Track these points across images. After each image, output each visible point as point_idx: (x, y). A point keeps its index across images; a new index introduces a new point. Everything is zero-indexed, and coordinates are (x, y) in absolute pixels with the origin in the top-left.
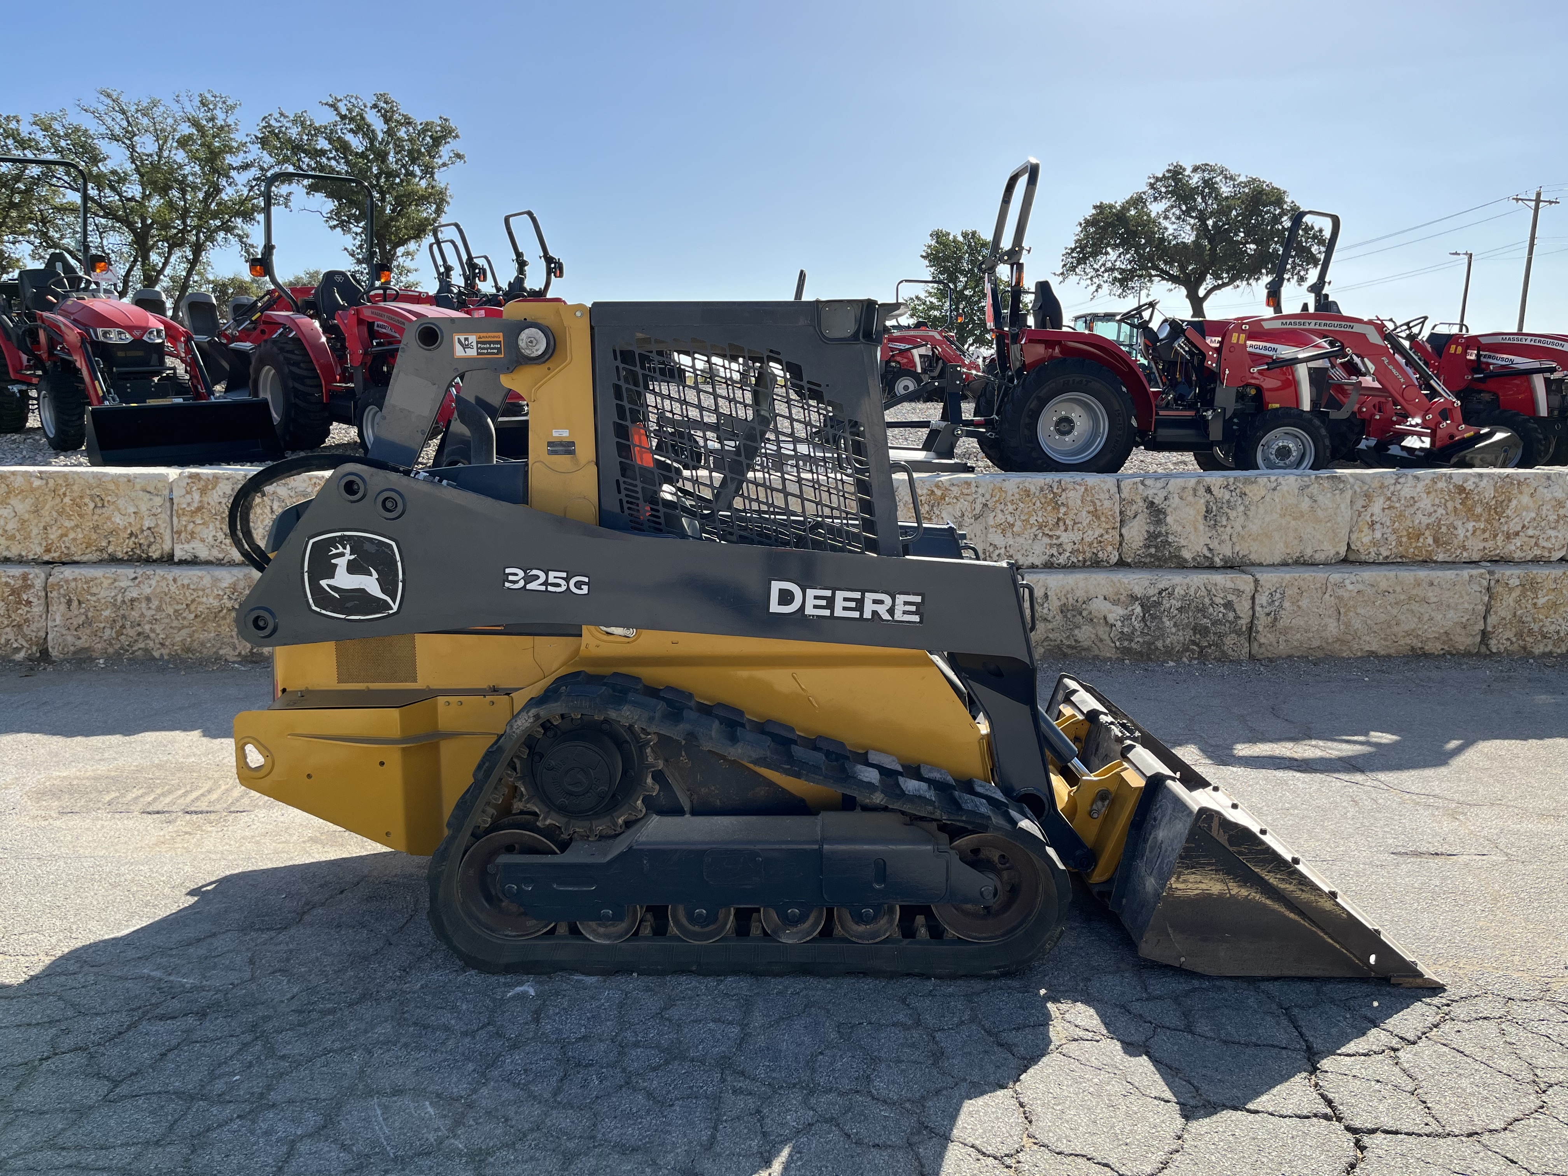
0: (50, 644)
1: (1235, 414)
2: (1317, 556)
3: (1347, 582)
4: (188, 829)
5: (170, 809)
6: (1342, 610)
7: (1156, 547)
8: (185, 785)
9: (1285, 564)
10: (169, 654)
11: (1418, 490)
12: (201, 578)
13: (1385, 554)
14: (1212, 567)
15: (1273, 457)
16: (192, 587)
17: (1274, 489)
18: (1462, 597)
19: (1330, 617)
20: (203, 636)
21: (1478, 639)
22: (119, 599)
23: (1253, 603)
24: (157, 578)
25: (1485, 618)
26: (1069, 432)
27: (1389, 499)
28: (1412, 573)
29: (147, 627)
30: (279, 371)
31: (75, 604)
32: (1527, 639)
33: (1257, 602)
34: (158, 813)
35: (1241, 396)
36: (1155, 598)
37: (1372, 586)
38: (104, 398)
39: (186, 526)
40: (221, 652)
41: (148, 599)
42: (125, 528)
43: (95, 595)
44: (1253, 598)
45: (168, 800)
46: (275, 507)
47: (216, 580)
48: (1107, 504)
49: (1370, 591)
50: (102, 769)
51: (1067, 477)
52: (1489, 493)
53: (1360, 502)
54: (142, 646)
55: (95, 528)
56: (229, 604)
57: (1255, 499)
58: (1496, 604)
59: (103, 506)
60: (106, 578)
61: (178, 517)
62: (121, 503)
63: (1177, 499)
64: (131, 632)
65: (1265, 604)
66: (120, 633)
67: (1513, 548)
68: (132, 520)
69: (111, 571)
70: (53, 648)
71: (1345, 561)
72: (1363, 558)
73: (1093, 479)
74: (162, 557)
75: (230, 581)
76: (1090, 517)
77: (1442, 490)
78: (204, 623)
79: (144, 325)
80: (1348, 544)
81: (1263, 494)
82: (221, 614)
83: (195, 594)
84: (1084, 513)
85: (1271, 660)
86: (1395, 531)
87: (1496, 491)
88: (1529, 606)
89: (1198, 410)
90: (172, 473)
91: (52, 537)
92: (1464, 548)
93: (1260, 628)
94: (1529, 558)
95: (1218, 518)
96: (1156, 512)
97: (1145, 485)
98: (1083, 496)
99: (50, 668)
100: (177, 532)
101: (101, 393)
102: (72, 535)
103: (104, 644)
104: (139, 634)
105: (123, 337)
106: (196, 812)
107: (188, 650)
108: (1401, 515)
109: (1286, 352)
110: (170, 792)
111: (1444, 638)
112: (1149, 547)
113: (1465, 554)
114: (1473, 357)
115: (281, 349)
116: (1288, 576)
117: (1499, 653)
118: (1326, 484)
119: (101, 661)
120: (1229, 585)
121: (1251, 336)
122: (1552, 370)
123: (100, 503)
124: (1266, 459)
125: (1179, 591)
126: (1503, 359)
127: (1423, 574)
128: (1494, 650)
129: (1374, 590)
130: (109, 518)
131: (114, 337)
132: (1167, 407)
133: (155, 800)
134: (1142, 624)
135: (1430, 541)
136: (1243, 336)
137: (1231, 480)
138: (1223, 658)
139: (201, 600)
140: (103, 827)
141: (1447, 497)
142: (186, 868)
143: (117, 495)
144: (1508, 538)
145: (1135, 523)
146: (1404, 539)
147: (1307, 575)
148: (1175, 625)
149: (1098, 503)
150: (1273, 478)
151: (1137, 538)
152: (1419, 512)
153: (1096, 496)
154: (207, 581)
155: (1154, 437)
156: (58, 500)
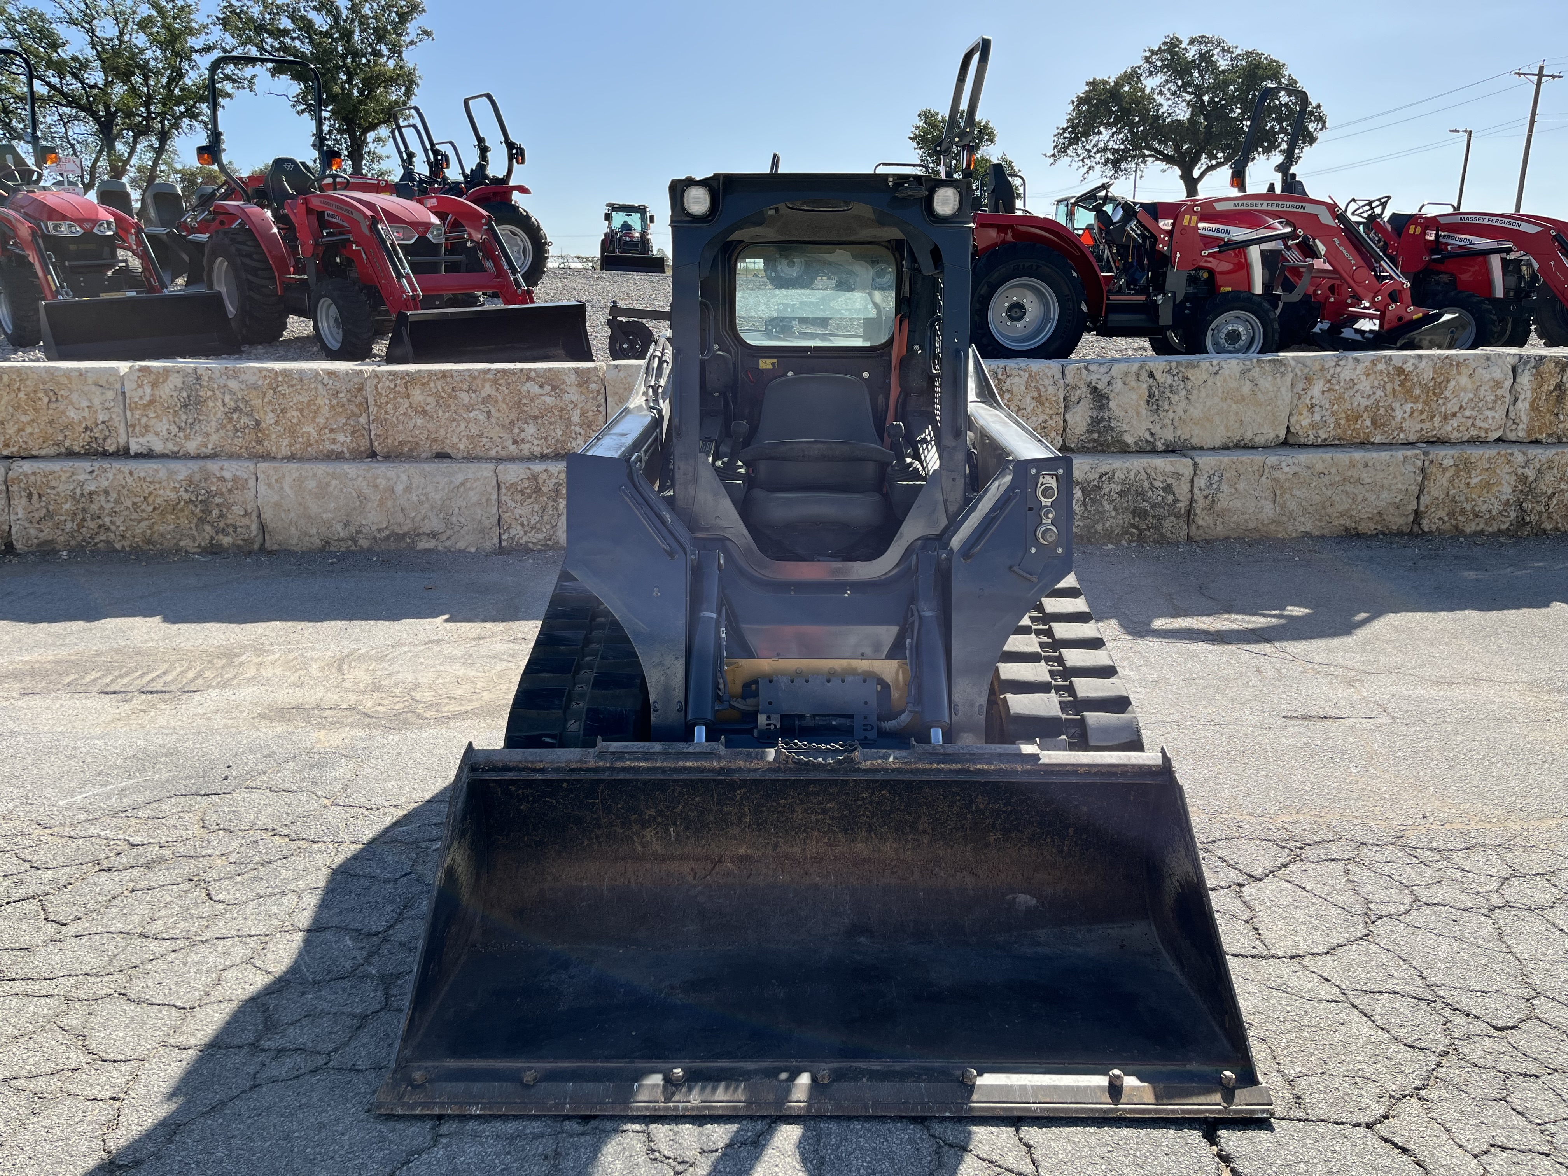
0: (14, 537)
1: (1187, 298)
2: (1257, 439)
3: (1284, 464)
4: (143, 708)
5: (127, 689)
6: (1278, 492)
7: (1099, 432)
8: (142, 668)
9: (1225, 448)
10: (131, 546)
11: (1358, 372)
12: (157, 471)
13: (1323, 437)
14: (1154, 451)
15: (1222, 341)
16: (148, 479)
17: (1216, 374)
18: (1395, 477)
19: (1266, 499)
20: (162, 528)
21: (1411, 518)
22: (78, 491)
23: (1192, 486)
24: (114, 471)
25: (1418, 498)
26: (1020, 318)
27: (1329, 381)
28: (1348, 455)
29: (107, 520)
30: (232, 264)
31: (35, 497)
32: (1459, 518)
33: (1195, 485)
34: (115, 693)
35: (1193, 280)
36: (1096, 483)
37: (1309, 468)
38: (58, 292)
39: (139, 420)
40: (182, 544)
41: (106, 492)
42: (80, 422)
43: (54, 488)
44: (1192, 481)
45: (125, 681)
46: (227, 400)
47: (172, 473)
48: (1051, 390)
49: (1305, 473)
50: (63, 653)
51: (1011, 364)
52: (1428, 374)
53: (1301, 385)
54: (103, 538)
55: (51, 422)
56: (186, 497)
57: (1198, 383)
58: (1430, 484)
59: (57, 400)
60: (65, 472)
61: (132, 410)
62: (74, 397)
63: (1120, 384)
64: (92, 525)
65: (1203, 487)
66: (81, 526)
67: (1450, 429)
68: (86, 414)
69: (68, 465)
70: (17, 541)
71: (1285, 444)
72: (1302, 440)
73: (1037, 365)
74: (118, 450)
75: (186, 474)
76: (1035, 403)
77: (1381, 372)
78: (163, 514)
79: (94, 217)
80: (1288, 427)
81: (1205, 378)
82: (180, 507)
83: (152, 487)
84: (1028, 399)
85: (1208, 542)
86: (1333, 414)
87: (1435, 372)
88: (1462, 486)
89: (1148, 295)
90: (123, 367)
91: (10, 432)
92: (1402, 430)
93: (1198, 511)
94: (1465, 439)
95: (1160, 403)
96: (1099, 397)
97: (1088, 371)
98: (1027, 382)
99: (15, 561)
100: (131, 426)
101: (54, 288)
102: (29, 430)
103: (67, 537)
104: (100, 527)
105: (73, 229)
106: (151, 692)
107: (149, 542)
108: (1340, 399)
109: (1239, 233)
110: (127, 674)
111: (1378, 518)
112: (1092, 432)
113: (1402, 436)
114: (1432, 238)
115: (233, 241)
116: (1226, 459)
117: (1431, 532)
118: (1267, 367)
119: (65, 553)
120: (1169, 468)
121: (1203, 218)
122: (1508, 250)
123: (54, 397)
124: (1216, 344)
125: (1120, 475)
126: (1462, 239)
127: (1358, 455)
128: (1426, 530)
129: (1310, 472)
130: (63, 412)
131: (65, 230)
132: (1120, 291)
133: (113, 681)
134: (1083, 508)
135: (1368, 423)
136: (1195, 218)
137: (1174, 364)
138: (1162, 540)
139: (158, 492)
140: (62, 706)
141: (1386, 379)
142: (139, 742)
143: (70, 390)
144: (1445, 418)
145: (1079, 408)
146: (1343, 422)
147: (1246, 457)
148: (1115, 509)
149: (1043, 389)
150: (1215, 362)
151: (1080, 424)
152: (1358, 395)
153: (1041, 382)
154: (163, 474)
155: (1105, 323)
156: (13, 395)
